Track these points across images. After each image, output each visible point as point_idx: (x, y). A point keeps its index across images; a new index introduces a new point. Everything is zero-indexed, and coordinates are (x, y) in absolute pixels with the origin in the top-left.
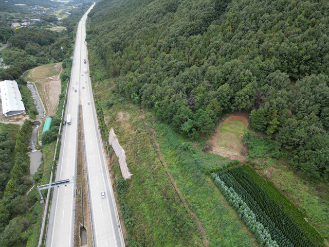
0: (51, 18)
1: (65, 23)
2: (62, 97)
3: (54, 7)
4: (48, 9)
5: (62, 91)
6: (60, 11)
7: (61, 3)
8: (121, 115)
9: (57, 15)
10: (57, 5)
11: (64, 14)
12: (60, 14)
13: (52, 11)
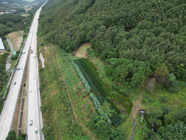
0: (22, 10)
1: (29, 12)
2: (22, 44)
3: (24, 4)
4: (21, 5)
5: (23, 42)
6: (27, 6)
7: (29, 2)
8: (46, 48)
9: (25, 8)
10: (26, 3)
11: (29, 7)
12: (27, 8)
13: (23, 6)
